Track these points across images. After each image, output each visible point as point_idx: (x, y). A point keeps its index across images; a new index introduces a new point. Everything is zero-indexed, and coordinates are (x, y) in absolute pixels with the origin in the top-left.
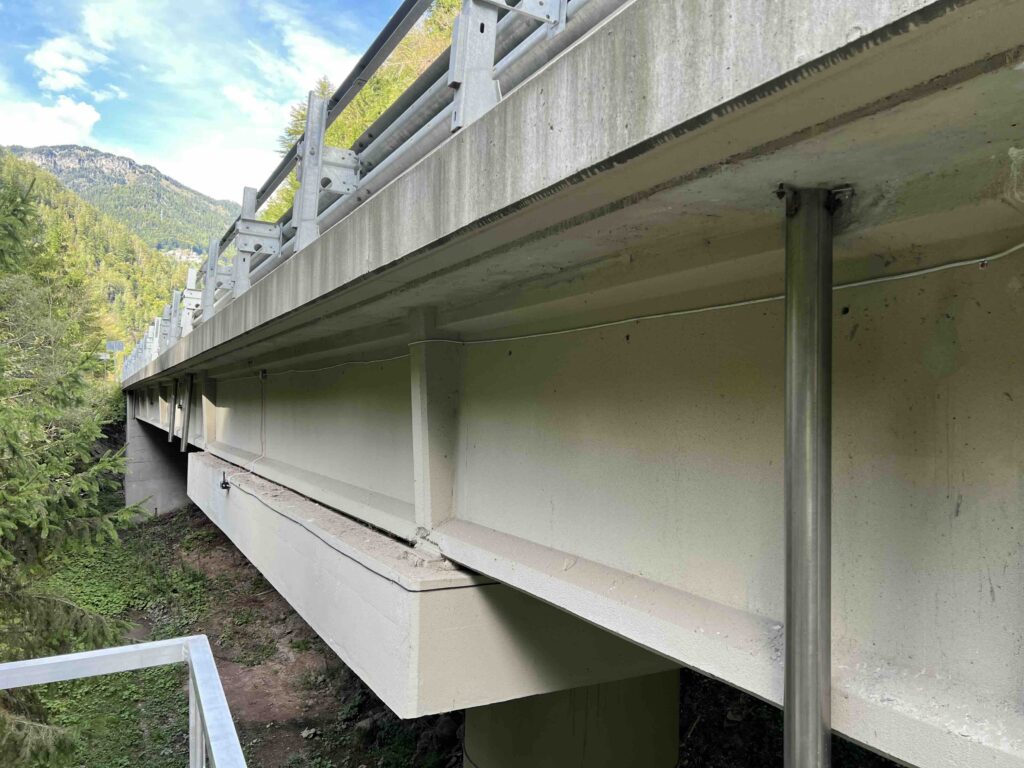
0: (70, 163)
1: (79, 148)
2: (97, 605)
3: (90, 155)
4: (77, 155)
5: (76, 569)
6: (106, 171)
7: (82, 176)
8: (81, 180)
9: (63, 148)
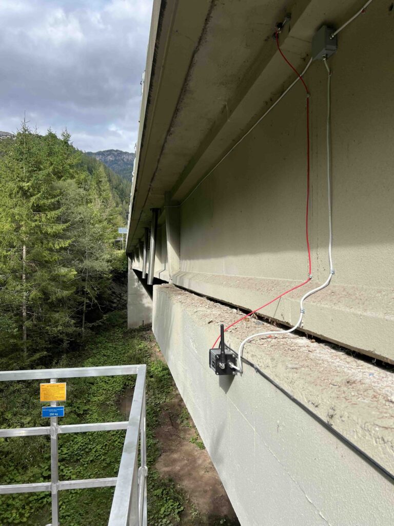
0: (110, 158)
1: (114, 151)
2: (108, 383)
3: (119, 153)
4: (113, 154)
5: (98, 357)
6: (125, 160)
7: (116, 163)
8: (115, 165)
9: (108, 151)
